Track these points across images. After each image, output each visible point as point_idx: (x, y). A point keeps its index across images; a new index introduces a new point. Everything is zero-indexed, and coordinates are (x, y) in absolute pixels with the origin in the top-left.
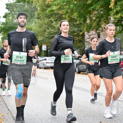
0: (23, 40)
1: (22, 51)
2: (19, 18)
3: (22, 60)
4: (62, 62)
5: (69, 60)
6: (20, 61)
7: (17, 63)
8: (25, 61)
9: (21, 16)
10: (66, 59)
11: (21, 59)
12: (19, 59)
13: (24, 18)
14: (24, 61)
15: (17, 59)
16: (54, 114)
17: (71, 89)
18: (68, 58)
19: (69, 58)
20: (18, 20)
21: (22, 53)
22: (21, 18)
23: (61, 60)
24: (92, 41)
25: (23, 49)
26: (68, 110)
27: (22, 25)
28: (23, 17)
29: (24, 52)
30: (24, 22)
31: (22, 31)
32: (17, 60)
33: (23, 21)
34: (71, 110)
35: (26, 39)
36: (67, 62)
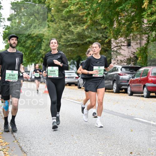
3: (14, 77)
13: (15, 40)
18: (54, 73)
23: (48, 75)
24: (88, 54)
27: (14, 46)
36: (52, 77)
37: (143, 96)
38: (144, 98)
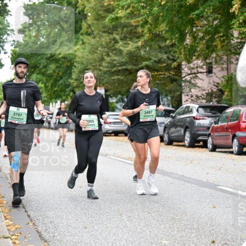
0: (22, 93)
1: (21, 107)
2: (17, 66)
5: (93, 126)
6: (18, 119)
7: (14, 122)
8: (25, 120)
11: (19, 117)
12: (17, 117)
13: (24, 68)
14: (23, 119)
15: (15, 116)
18: (92, 123)
19: (94, 123)
22: (20, 67)
25: (22, 103)
29: (24, 108)
30: (23, 73)
32: (15, 118)
35: (25, 91)
36: (91, 129)
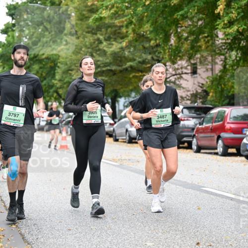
0: (21, 88)
1: (19, 106)
2: (15, 53)
3: (17, 119)
4: (84, 122)
5: (96, 118)
6: (14, 120)
8: (22, 122)
9: (19, 50)
10: (91, 117)
12: (13, 117)
13: (24, 54)
14: (20, 121)
15: (10, 117)
16: (76, 205)
17: (98, 164)
18: (95, 115)
19: (97, 115)
20: (14, 56)
21: (18, 108)
22: (19, 53)
23: (84, 118)
24: (143, 86)
25: (20, 101)
26: (93, 198)
27: (20, 64)
28: (22, 51)
29: (22, 107)
30: (24, 60)
31: (19, 74)
32: (10, 119)
33: (22, 58)
34: (98, 198)
35: (25, 86)
36: (93, 122)
37: (217, 154)
38: (218, 157)
